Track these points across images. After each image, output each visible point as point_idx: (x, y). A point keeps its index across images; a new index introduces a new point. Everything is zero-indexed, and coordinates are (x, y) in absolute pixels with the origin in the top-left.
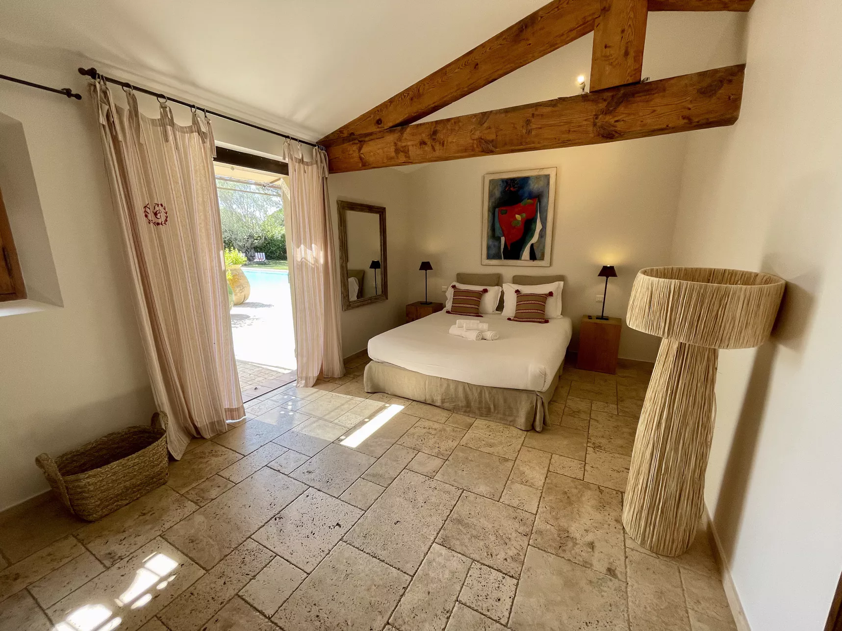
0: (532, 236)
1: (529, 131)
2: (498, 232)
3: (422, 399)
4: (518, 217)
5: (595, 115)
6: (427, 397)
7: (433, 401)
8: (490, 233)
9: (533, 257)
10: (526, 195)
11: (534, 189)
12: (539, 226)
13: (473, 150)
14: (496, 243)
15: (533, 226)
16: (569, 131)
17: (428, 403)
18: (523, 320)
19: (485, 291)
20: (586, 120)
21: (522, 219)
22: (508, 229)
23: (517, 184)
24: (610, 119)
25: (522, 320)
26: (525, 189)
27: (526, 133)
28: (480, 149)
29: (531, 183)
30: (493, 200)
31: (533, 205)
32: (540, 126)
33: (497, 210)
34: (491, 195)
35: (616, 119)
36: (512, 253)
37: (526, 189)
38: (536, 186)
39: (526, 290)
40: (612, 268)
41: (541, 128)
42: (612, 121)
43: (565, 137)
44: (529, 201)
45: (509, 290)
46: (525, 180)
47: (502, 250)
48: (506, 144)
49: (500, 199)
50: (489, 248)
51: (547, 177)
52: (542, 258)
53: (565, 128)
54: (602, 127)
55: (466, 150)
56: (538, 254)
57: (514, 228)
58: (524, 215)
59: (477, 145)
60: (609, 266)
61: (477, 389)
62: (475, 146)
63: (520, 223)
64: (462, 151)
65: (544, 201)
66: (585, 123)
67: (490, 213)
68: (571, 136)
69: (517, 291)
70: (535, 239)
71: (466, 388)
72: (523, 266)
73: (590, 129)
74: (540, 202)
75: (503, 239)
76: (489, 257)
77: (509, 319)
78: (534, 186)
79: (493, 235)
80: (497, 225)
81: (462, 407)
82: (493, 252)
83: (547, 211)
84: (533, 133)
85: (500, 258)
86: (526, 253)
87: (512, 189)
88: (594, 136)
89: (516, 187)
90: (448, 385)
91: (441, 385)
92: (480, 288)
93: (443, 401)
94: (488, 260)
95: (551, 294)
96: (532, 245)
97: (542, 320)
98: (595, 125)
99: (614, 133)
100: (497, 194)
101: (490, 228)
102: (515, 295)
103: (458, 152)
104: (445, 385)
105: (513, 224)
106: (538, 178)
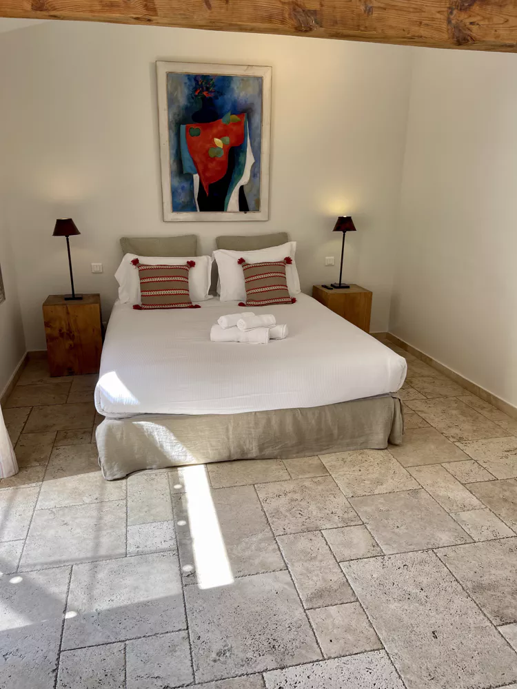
0: (241, 174)
1: (369, 10)
2: (188, 164)
3: (224, 456)
4: (218, 142)
5: (449, 8)
6: (232, 452)
7: (243, 452)
8: (175, 167)
9: (244, 207)
10: (228, 107)
11: (240, 98)
12: (250, 159)
13: (283, 22)
14: (186, 185)
15: (241, 159)
16: (421, 23)
17: (234, 458)
18: (264, 303)
19: (192, 264)
20: (439, 12)
21: (224, 145)
22: (203, 160)
23: (214, 85)
24: (465, 18)
25: (262, 303)
26: (225, 96)
27: (365, 11)
28: (294, 22)
29: (235, 88)
30: (175, 110)
31: (239, 123)
32: (382, 5)
33: (183, 127)
34: (171, 101)
35: (472, 20)
36: (212, 200)
37: (227, 96)
38: (242, 94)
39: (254, 257)
40: (349, 219)
41: (385, 9)
42: (467, 21)
43: (415, 30)
44: (234, 116)
45: (227, 261)
46: (225, 81)
47: (196, 196)
48: (336, 22)
49: (187, 108)
50: (174, 193)
51: (259, 80)
52: (257, 209)
53: (414, 17)
54: (456, 27)
55: (270, 19)
56: (250, 202)
57: (213, 159)
58: (227, 139)
59: (290, 14)
60: (345, 216)
61: (314, 414)
62: (287, 16)
63: (222, 153)
64: (263, 20)
65: (256, 119)
66: (438, 16)
67: (171, 131)
68: (423, 31)
69: (241, 261)
70: (245, 179)
71: (297, 415)
72: (230, 221)
73: (444, 26)
74: (249, 119)
75: (196, 177)
76: (177, 208)
77: (241, 304)
78: (240, 94)
79: (180, 171)
80: (186, 155)
81: (292, 447)
82: (183, 198)
83: (260, 136)
84: (375, 15)
85: (194, 209)
86: (233, 201)
87: (205, 93)
88: (449, 38)
89: (212, 92)
90: (269, 421)
91: (256, 424)
92: (181, 261)
93: (261, 449)
94: (175, 214)
95: (288, 260)
96: (242, 188)
97: (287, 300)
98: (449, 22)
99: (469, 38)
100: (182, 100)
101: (173, 159)
102: (239, 268)
103: (255, 20)
104: (263, 422)
105: (212, 154)
106: (245, 79)
